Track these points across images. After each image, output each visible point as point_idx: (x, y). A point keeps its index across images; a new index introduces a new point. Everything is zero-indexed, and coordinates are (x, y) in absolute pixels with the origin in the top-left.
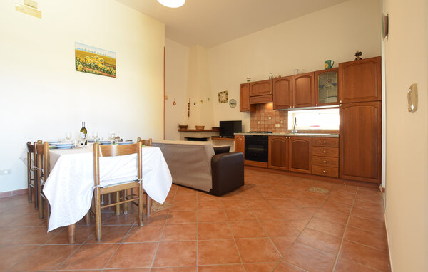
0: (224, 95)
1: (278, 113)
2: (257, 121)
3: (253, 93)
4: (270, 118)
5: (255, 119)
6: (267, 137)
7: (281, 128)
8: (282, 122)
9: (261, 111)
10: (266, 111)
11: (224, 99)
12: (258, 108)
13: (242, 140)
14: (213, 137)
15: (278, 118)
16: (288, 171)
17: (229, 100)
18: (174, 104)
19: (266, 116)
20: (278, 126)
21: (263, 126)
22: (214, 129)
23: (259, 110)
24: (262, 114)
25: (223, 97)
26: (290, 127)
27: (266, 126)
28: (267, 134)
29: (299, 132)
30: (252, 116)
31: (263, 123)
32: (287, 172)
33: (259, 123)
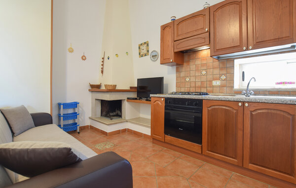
0: (144, 47)
1: (217, 63)
2: (185, 78)
3: (178, 35)
4: (204, 72)
5: (182, 74)
6: (200, 102)
7: (222, 86)
8: (223, 77)
9: (191, 63)
10: (198, 62)
11: (145, 51)
12: (186, 58)
13: (161, 104)
14: (128, 99)
15: (217, 71)
16: (242, 167)
17: (150, 52)
18: (84, 58)
19: (197, 70)
20: (217, 83)
21: (193, 85)
22: (132, 89)
23: (188, 62)
24: (192, 66)
25: (143, 49)
26: (237, 84)
27: (199, 84)
28: (200, 97)
29: (257, 92)
30: (177, 71)
31: (193, 79)
32: (240, 167)
33: (188, 79)
